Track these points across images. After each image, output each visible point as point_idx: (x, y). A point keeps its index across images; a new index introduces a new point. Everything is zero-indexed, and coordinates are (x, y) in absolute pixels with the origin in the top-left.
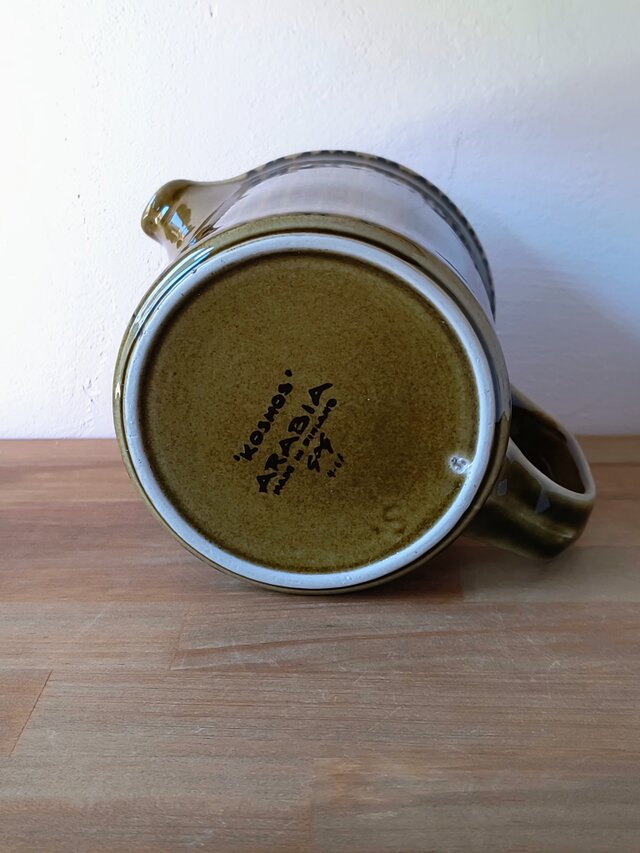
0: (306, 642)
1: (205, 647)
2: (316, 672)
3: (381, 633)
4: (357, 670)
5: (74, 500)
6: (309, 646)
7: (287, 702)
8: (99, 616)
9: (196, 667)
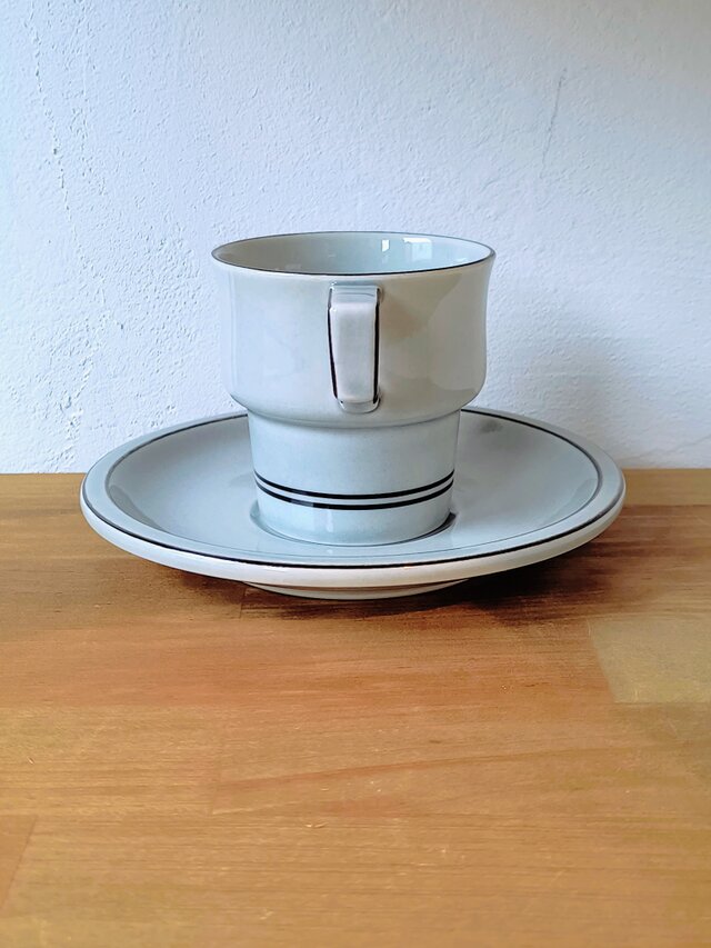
0: (402, 767)
1: (260, 776)
2: (427, 815)
3: (508, 752)
4: (487, 812)
5: (55, 557)
6: (410, 772)
7: (394, 865)
8: (102, 728)
9: (250, 810)
